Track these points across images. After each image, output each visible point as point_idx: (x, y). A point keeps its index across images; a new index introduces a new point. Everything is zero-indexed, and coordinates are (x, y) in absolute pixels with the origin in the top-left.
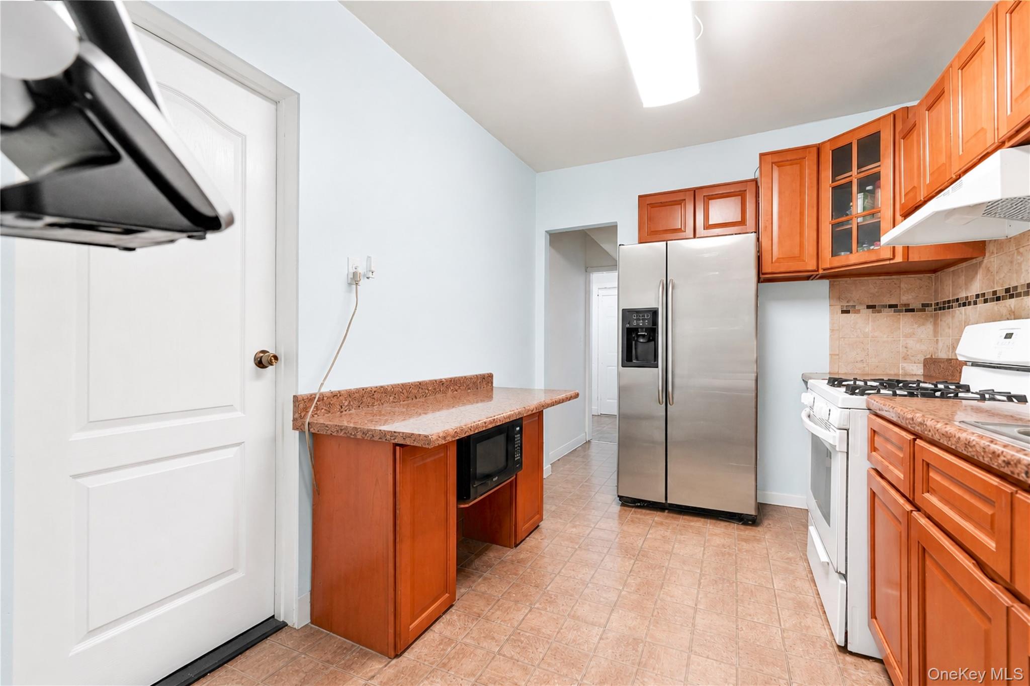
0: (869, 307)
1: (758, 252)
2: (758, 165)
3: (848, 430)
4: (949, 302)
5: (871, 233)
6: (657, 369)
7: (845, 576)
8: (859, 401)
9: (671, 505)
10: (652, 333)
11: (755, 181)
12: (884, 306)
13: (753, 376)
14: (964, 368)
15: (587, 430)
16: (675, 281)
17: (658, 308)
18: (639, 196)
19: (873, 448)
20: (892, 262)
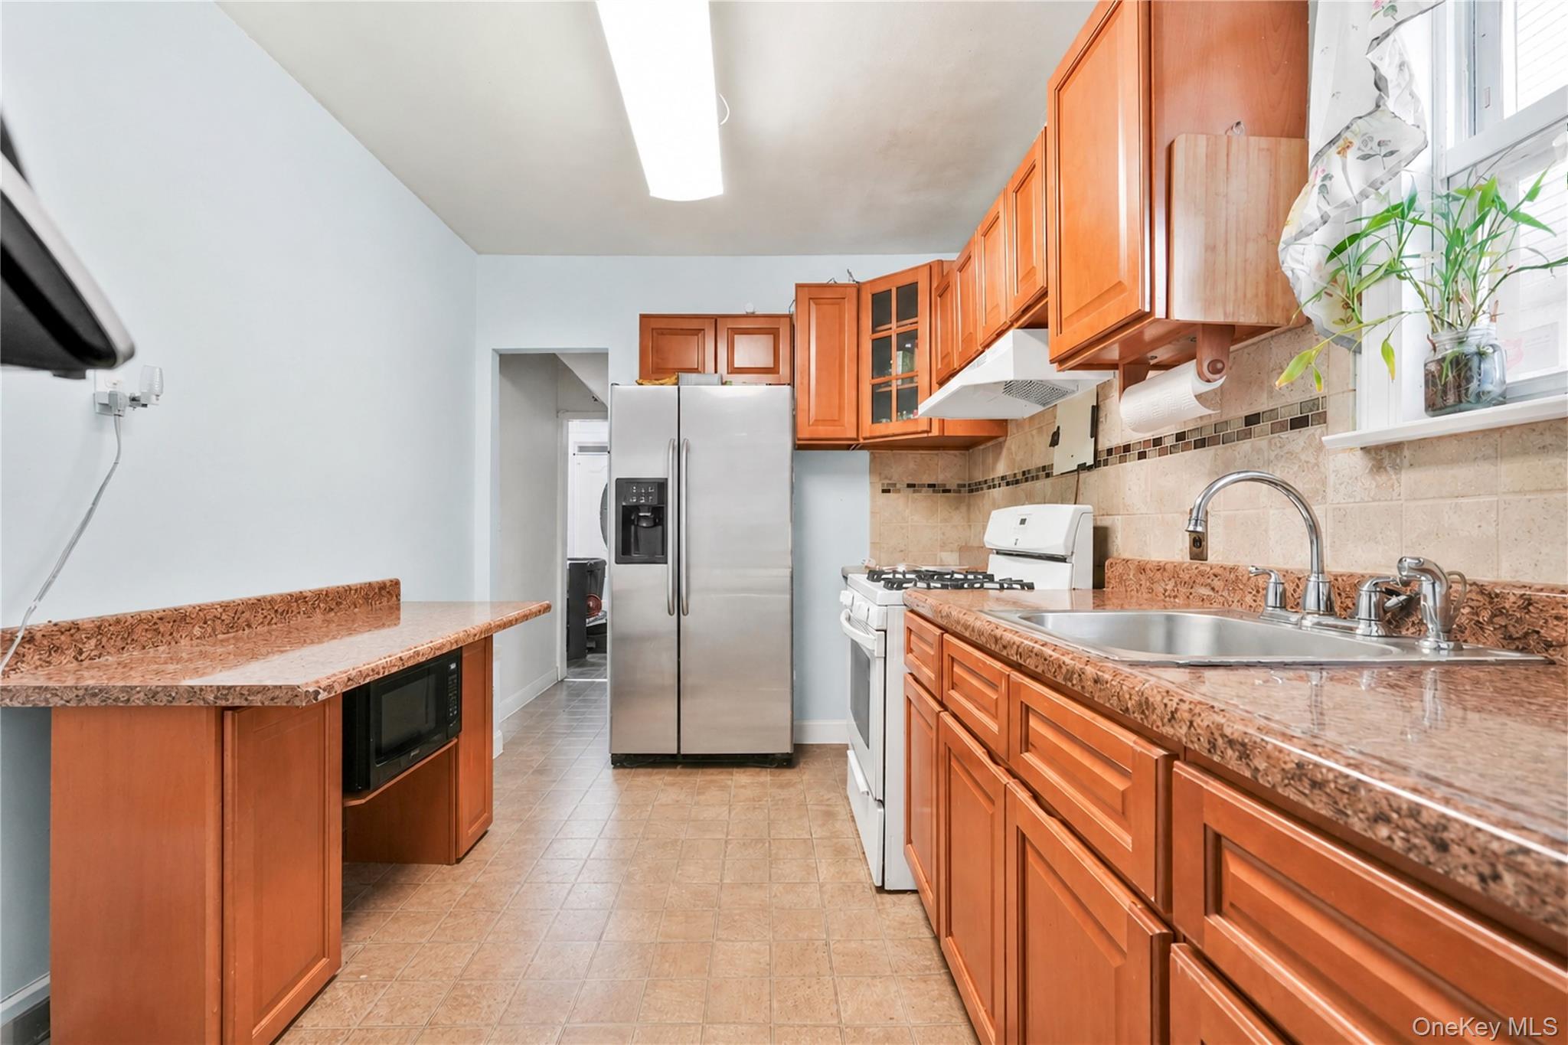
0: (909, 486)
1: (793, 410)
2: (794, 298)
3: (885, 631)
4: (980, 483)
5: (909, 400)
6: (665, 565)
7: (882, 803)
8: (896, 595)
9: (686, 756)
10: (658, 515)
11: (790, 317)
12: (923, 486)
13: (788, 572)
14: (991, 556)
15: (558, 665)
16: (691, 442)
17: (667, 479)
18: (641, 315)
19: (910, 650)
20: (930, 435)
